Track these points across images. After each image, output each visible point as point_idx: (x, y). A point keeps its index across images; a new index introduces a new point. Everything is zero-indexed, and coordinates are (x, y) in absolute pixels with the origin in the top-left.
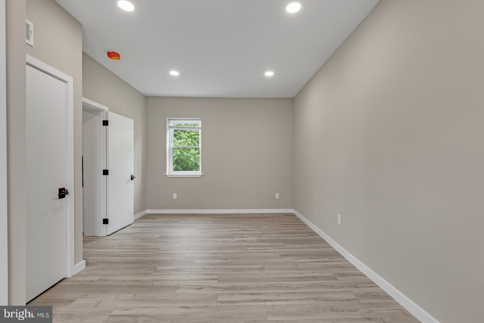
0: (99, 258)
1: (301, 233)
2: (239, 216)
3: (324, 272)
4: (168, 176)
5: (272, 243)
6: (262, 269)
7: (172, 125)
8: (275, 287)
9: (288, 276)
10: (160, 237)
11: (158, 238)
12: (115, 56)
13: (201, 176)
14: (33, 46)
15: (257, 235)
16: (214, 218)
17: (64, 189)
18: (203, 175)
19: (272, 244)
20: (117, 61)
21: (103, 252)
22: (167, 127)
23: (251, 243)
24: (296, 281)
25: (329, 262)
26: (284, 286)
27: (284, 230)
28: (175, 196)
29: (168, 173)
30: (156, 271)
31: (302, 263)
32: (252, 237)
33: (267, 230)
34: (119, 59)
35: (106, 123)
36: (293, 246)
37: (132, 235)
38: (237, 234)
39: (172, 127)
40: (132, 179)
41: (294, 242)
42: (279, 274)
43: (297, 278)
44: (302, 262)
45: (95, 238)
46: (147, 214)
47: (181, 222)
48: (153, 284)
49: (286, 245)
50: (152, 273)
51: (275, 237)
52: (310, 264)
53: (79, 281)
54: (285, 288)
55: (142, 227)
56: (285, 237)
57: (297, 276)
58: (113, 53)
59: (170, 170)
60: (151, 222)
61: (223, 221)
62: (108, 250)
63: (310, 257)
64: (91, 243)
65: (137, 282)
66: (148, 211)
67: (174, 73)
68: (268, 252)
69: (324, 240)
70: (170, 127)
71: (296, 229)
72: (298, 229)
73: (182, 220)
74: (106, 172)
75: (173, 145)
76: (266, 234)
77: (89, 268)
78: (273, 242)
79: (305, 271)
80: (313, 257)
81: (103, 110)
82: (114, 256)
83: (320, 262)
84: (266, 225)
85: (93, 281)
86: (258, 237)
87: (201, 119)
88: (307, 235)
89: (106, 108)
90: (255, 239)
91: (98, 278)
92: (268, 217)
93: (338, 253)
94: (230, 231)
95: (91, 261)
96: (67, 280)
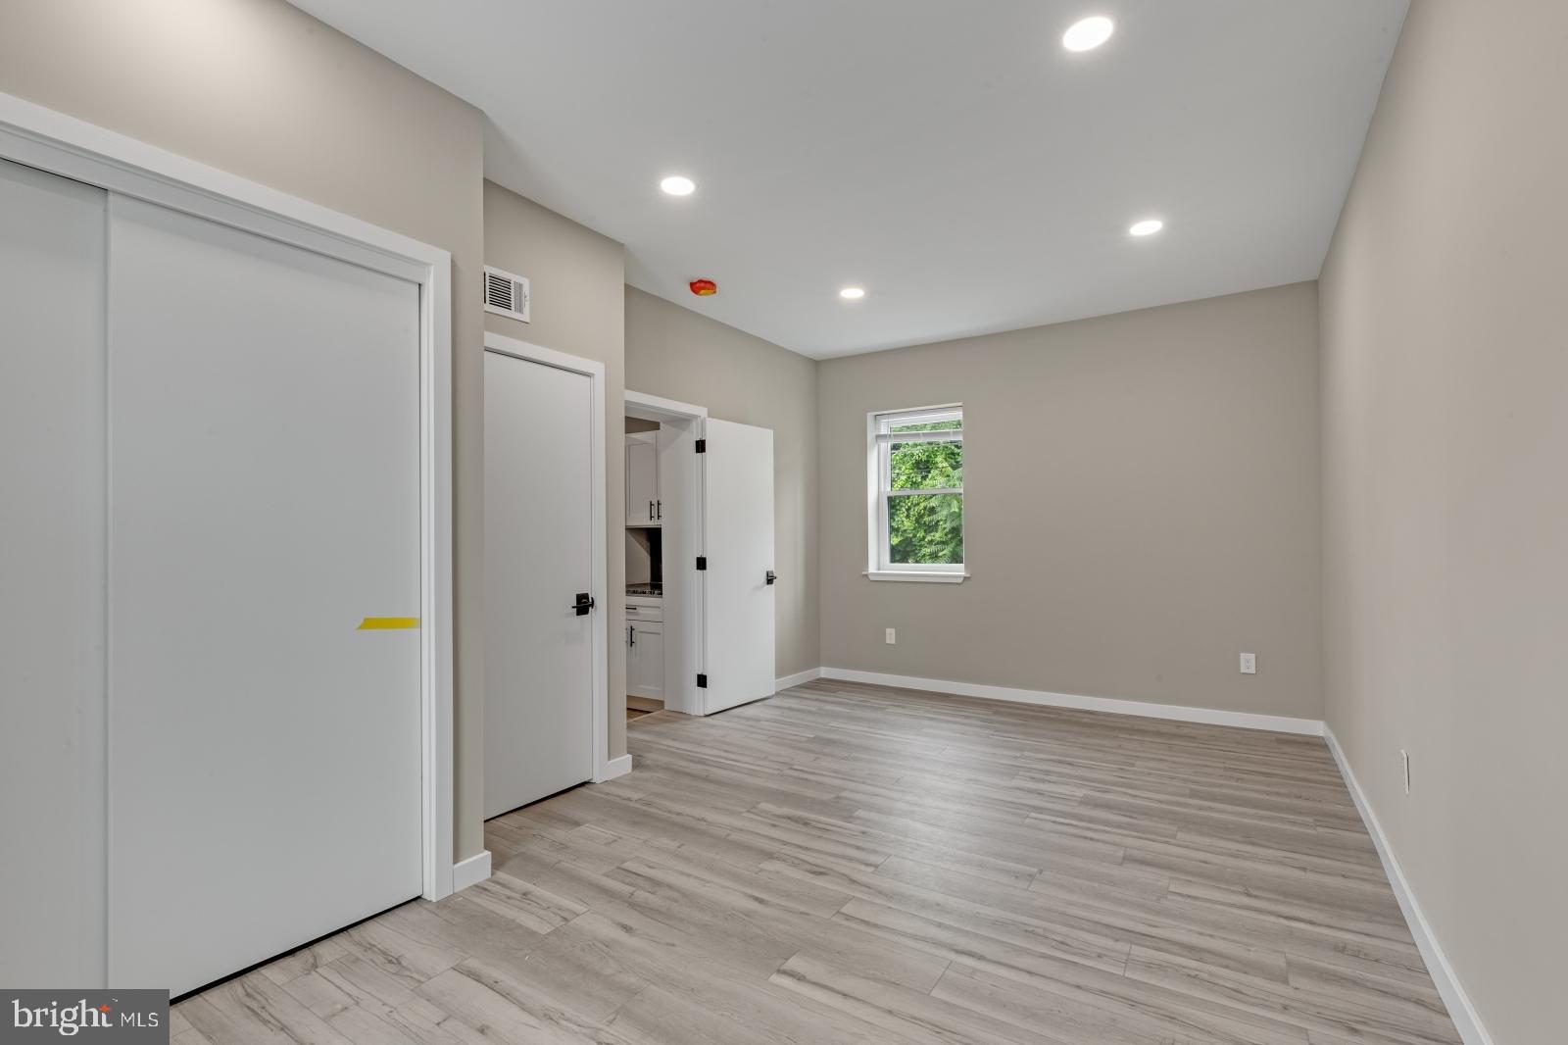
0: (664, 759)
1: (1288, 809)
2: (1085, 720)
3: (1252, 945)
4: (871, 578)
5: (1131, 817)
6: (1031, 877)
7: (884, 431)
8: (1026, 931)
9: (1096, 917)
10: (814, 738)
11: (804, 739)
12: (704, 288)
13: (962, 579)
14: (528, 321)
15: (1093, 784)
16: (996, 713)
17: (586, 596)
18: (968, 575)
19: (1128, 820)
20: (712, 297)
21: (678, 749)
22: (870, 437)
23: (1055, 800)
24: (1112, 938)
25: (1311, 923)
26: (1058, 939)
27: (1221, 786)
28: (891, 636)
29: (872, 569)
30: (753, 810)
31: (1189, 896)
32: (1076, 785)
33: (1150, 774)
34: (715, 292)
35: (700, 446)
36: (1207, 840)
37: (754, 723)
38: (1031, 770)
39: (884, 436)
40: (770, 581)
41: (1222, 830)
42: (1070, 903)
43: (1121, 932)
44: (1195, 895)
45: (683, 716)
46: (819, 679)
47: (891, 709)
48: (728, 835)
49: (1180, 835)
50: (741, 813)
51: (1161, 802)
52: (1220, 907)
53: (608, 794)
54: (1054, 943)
55: (790, 709)
56: (1200, 808)
57: (1130, 925)
58: (701, 281)
59: (878, 561)
60: (817, 700)
61: (1015, 725)
62: (689, 747)
63: (1241, 889)
64: (667, 725)
65: (702, 823)
66: (825, 672)
67: (852, 293)
68: (1092, 839)
69: (1377, 853)
70: (879, 437)
71: (1277, 794)
72: (1288, 796)
73: (898, 706)
74: (701, 564)
75: (887, 490)
76: (1132, 788)
77: (637, 774)
78: (1135, 816)
79: (1175, 923)
80: (1255, 893)
81: (696, 417)
82: (691, 761)
83: (1271, 913)
84: (1161, 760)
85: (629, 799)
86: (1095, 789)
87: (960, 404)
88: (1310, 820)
89: (701, 411)
90: (1080, 793)
91: (641, 796)
92: (1194, 738)
93: (1398, 908)
94: (1016, 757)
95: (648, 762)
96: (590, 786)
